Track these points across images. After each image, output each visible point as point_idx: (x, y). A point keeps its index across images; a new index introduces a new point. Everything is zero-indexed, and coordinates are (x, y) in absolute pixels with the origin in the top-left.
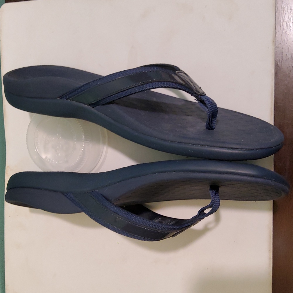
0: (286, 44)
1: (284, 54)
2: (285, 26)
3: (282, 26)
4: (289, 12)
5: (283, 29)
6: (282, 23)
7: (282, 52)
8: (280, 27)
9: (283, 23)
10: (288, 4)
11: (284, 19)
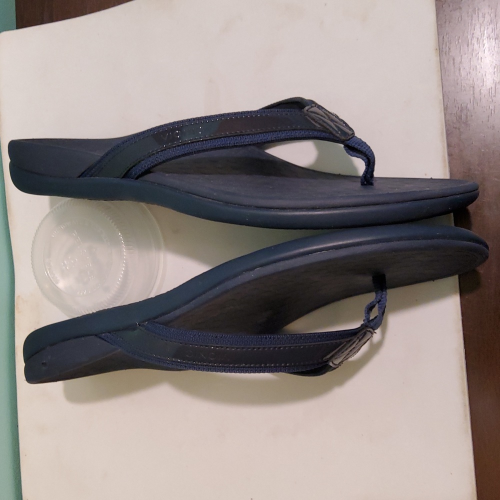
0: (480, 72)
1: (477, 90)
2: (476, 44)
3: (471, 44)
4: (481, 22)
5: (473, 50)
6: (470, 41)
7: (473, 87)
8: (468, 46)
9: (472, 40)
10: (478, 9)
11: (473, 34)
